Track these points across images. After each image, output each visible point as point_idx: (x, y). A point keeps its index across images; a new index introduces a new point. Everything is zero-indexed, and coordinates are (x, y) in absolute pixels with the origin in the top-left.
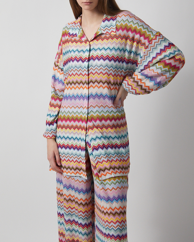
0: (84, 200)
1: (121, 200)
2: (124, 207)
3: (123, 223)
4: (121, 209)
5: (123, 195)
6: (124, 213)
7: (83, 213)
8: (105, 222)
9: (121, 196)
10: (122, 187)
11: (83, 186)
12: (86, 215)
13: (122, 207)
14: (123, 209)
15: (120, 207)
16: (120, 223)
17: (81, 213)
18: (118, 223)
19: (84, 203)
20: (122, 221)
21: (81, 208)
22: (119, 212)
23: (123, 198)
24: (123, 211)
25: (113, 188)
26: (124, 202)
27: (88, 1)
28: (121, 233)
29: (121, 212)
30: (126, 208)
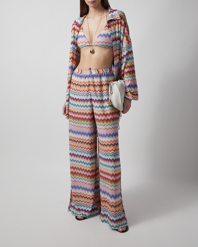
0: (90, 140)
1: (115, 136)
2: (117, 140)
3: (116, 151)
4: (115, 142)
5: (116, 133)
6: (117, 144)
7: (90, 149)
8: (104, 151)
9: (115, 133)
10: (115, 127)
11: (88, 131)
12: (92, 151)
13: (116, 140)
14: (116, 142)
15: (114, 140)
16: (114, 151)
17: (88, 149)
18: (112, 151)
19: (90, 142)
20: (116, 149)
21: (89, 146)
22: (113, 144)
23: (116, 134)
24: (116, 143)
25: (109, 128)
26: (116, 137)
27: (93, 1)
28: (115, 157)
29: (115, 144)
30: (118, 141)
